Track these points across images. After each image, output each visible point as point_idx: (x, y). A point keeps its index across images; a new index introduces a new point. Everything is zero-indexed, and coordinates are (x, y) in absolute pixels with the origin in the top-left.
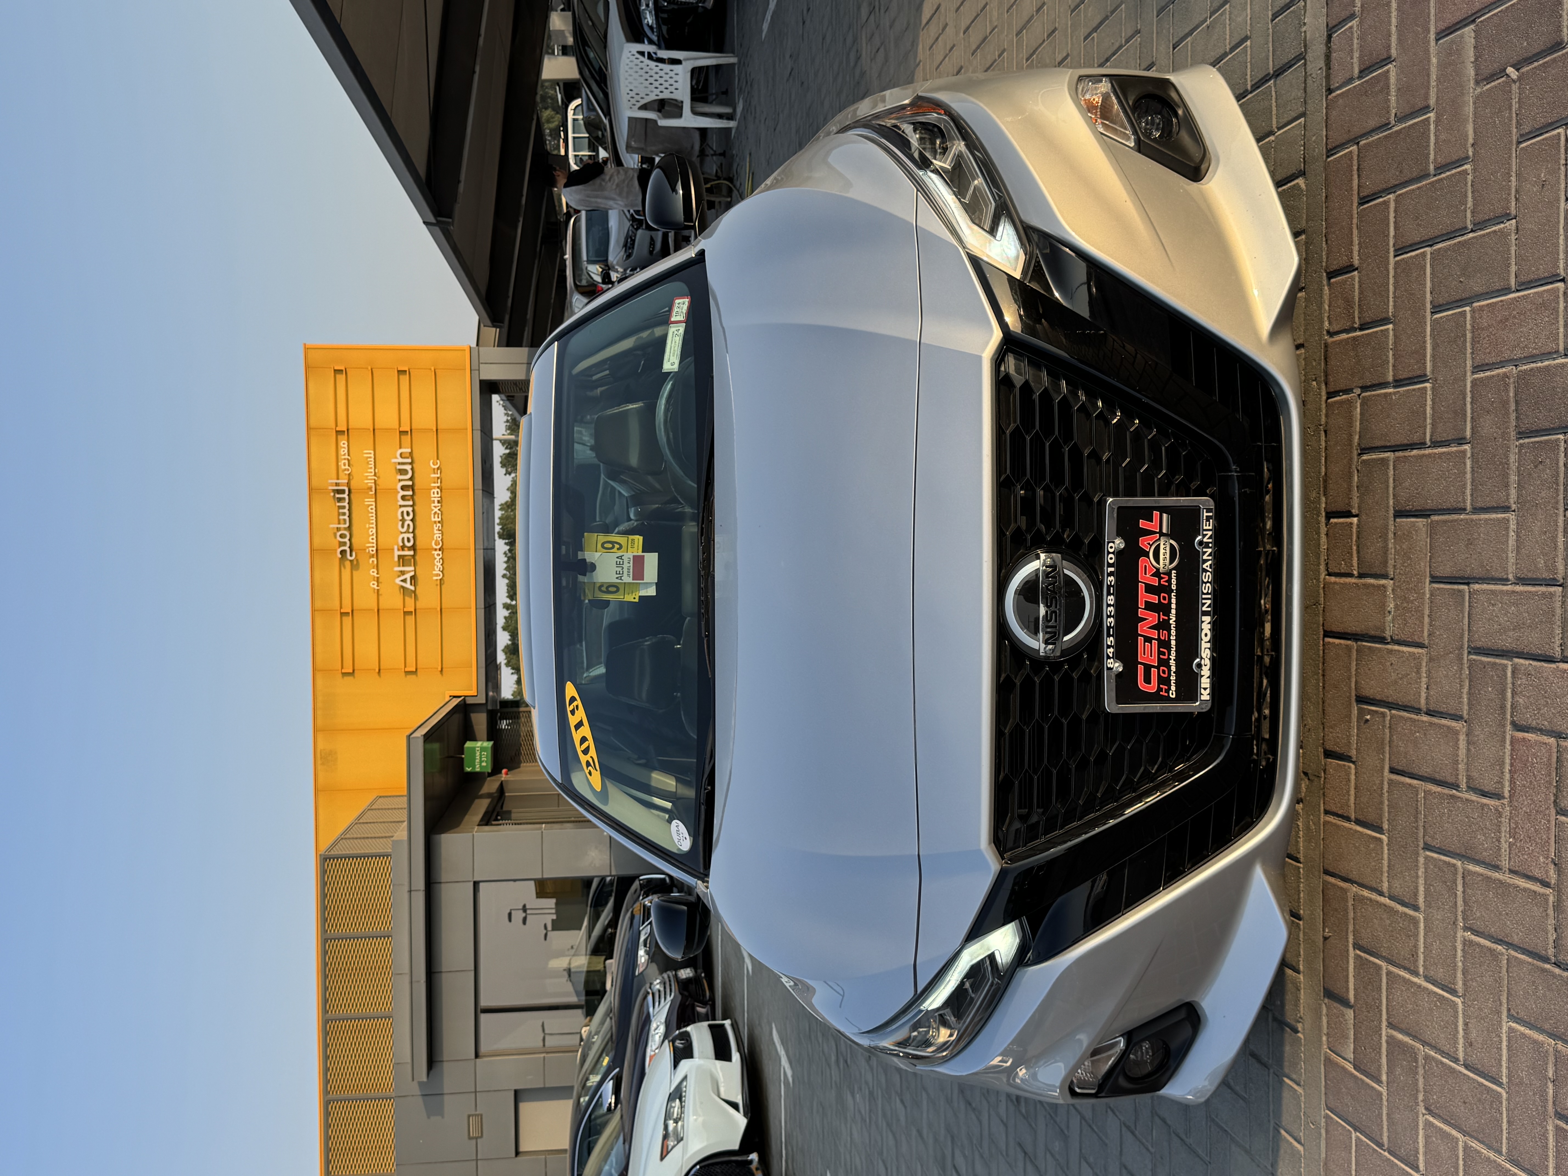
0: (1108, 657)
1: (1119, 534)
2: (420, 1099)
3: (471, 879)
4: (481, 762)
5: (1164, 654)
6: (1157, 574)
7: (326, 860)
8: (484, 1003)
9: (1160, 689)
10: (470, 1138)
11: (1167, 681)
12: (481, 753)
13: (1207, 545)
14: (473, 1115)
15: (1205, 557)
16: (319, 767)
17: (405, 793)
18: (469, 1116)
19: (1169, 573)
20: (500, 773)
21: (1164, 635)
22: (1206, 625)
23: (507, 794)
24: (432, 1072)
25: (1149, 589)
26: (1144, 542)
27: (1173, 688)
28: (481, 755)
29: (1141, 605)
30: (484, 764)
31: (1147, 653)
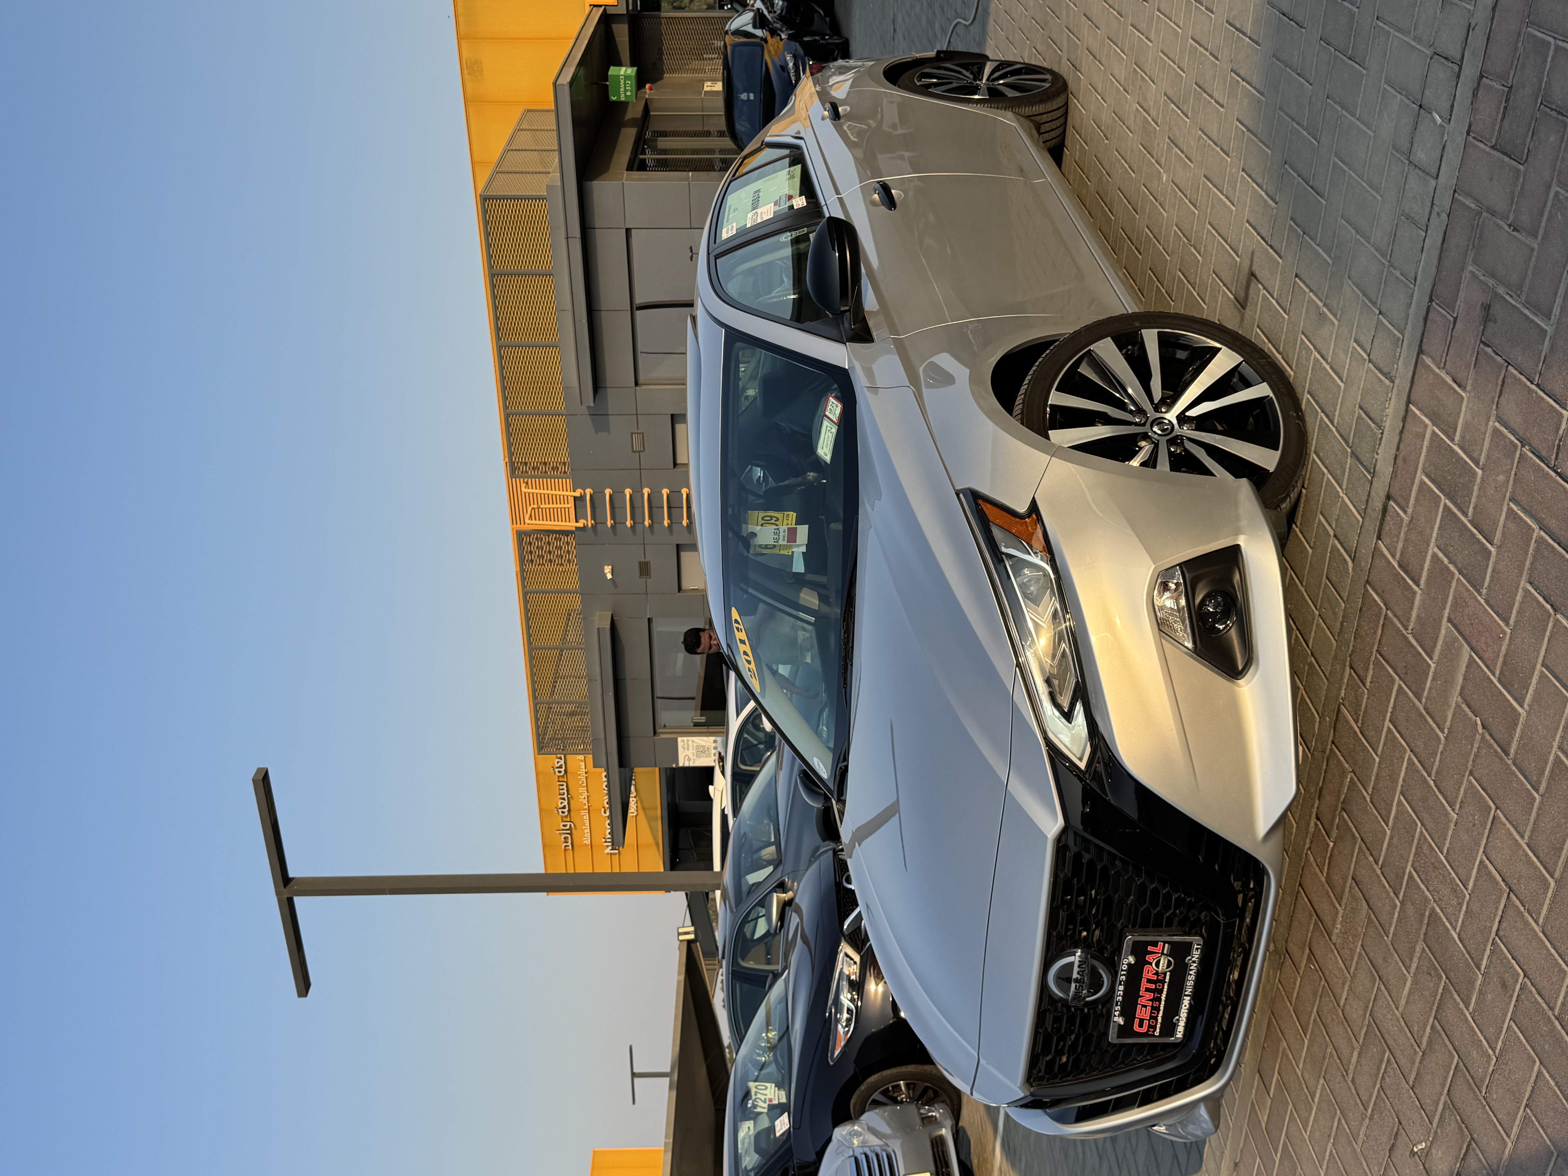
0: (1115, 1016)
1: (1132, 954)
2: (589, 417)
3: (623, 226)
4: (626, 91)
5: (1154, 1013)
6: (1157, 973)
7: (486, 201)
8: (639, 300)
9: (1148, 1031)
10: (633, 452)
11: (1155, 1028)
12: (625, 81)
13: (1194, 962)
14: (635, 433)
15: (1192, 968)
16: (466, 77)
17: (553, 107)
18: (632, 434)
19: (1165, 974)
20: (645, 86)
21: (1156, 1004)
22: (1186, 1002)
23: (651, 113)
24: (597, 396)
25: (1149, 981)
26: (1149, 958)
27: (1158, 1030)
28: (625, 83)
29: (1142, 989)
30: (628, 93)
31: (1142, 1013)
